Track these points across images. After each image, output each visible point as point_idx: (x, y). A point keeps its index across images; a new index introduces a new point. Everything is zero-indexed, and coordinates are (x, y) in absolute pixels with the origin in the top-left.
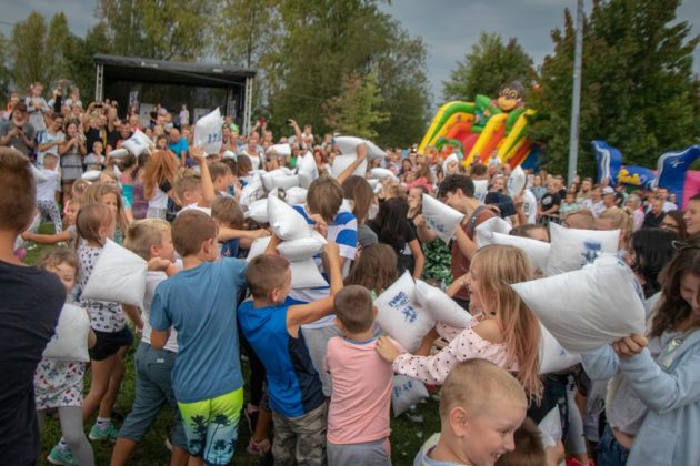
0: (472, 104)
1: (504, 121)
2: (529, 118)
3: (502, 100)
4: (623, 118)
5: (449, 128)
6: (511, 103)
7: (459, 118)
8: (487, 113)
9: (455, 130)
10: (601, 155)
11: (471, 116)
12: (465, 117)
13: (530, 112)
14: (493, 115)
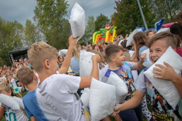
0: (99, 31)
1: (110, 32)
2: (115, 29)
3: (106, 28)
4: (139, 20)
5: (97, 39)
6: (109, 28)
7: (98, 35)
8: (104, 32)
11: (100, 34)
13: (116, 27)
14: (106, 32)
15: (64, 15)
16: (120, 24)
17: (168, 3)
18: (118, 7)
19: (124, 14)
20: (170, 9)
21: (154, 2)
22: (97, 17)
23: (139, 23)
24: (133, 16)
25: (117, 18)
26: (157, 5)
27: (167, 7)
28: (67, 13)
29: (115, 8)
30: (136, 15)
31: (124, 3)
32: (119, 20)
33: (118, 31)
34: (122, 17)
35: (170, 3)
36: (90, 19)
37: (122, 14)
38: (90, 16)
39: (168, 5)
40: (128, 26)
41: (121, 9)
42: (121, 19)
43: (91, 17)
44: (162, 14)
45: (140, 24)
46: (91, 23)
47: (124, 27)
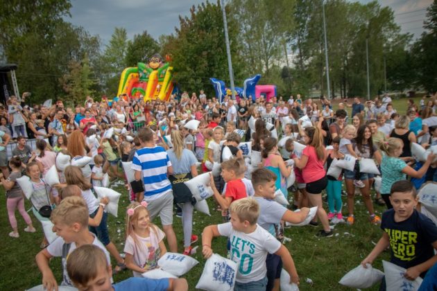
0: (136, 68)
1: (157, 74)
2: (170, 71)
3: (152, 64)
4: (217, 66)
5: (129, 82)
6: (157, 65)
7: (132, 76)
8: (145, 71)
9: (132, 82)
10: (216, 85)
11: (137, 74)
12: (135, 75)
13: (171, 68)
14: (150, 73)
15: (61, 11)
16: (182, 64)
17: (266, 44)
18: (182, 30)
19: (192, 47)
20: (267, 55)
21: (244, 36)
22: (135, 36)
23: (216, 71)
24: (208, 54)
25: (178, 50)
26: (248, 42)
27: (264, 50)
28: (70, 9)
29: (177, 30)
30: (213, 55)
31: (196, 26)
32: (181, 55)
33: (175, 76)
34: (188, 52)
35: (269, 45)
36: (118, 35)
37: (188, 46)
38: (119, 28)
39: (266, 48)
40: (195, 71)
41: (188, 36)
42: (184, 55)
43: (121, 32)
44: (255, 61)
45: (217, 73)
46: (119, 44)
47: (189, 72)
